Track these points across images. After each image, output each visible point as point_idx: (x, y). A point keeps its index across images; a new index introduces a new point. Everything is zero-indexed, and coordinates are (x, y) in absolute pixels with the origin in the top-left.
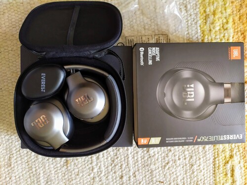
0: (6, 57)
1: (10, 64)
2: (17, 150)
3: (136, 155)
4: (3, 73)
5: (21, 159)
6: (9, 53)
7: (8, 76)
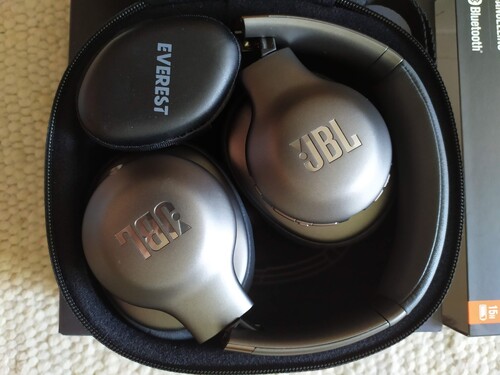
0: (18, 47)
1: (31, 68)
2: (39, 339)
3: (413, 355)
4: (9, 94)
5: (53, 366)
6: (29, 36)
7: (21, 103)
